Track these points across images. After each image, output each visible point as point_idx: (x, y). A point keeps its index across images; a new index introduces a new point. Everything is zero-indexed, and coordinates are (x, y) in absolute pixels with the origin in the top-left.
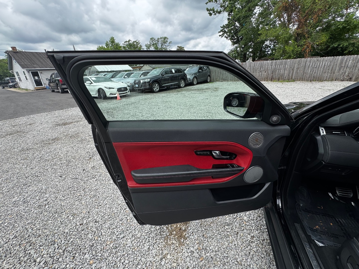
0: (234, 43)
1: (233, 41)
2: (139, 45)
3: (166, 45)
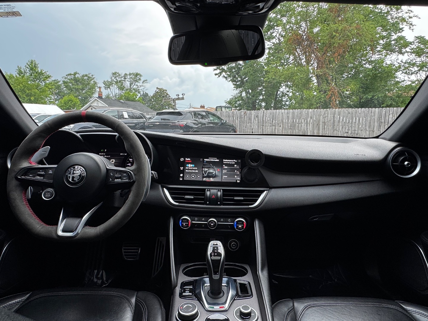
0: (237, 87)
1: (235, 83)
2: (93, 81)
3: (138, 85)
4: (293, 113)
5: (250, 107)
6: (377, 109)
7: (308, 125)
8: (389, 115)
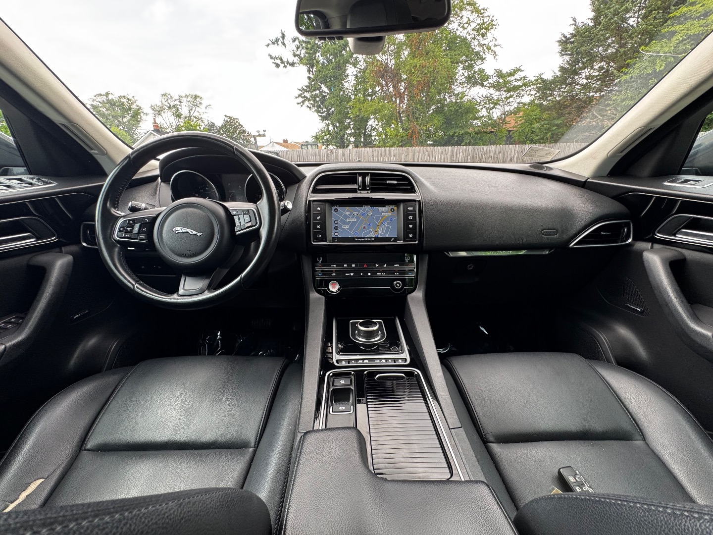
0: (324, 118)
1: (321, 114)
2: (135, 105)
3: (200, 111)
5: (338, 143)
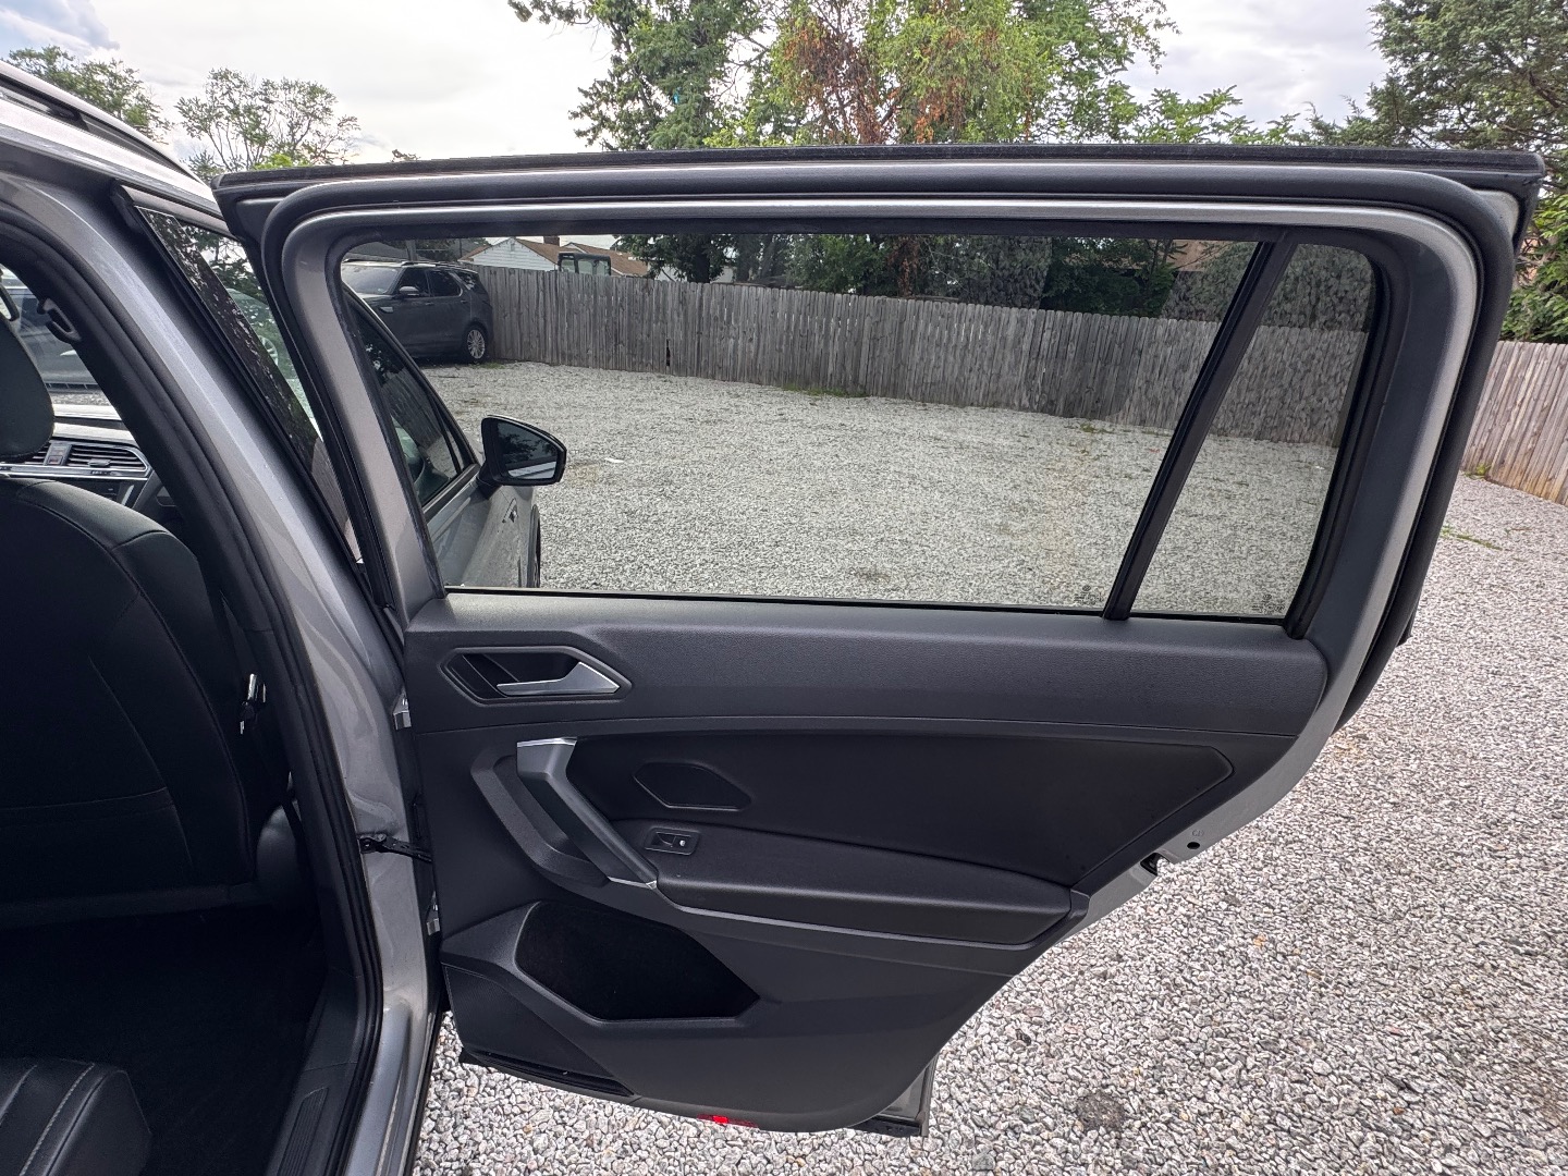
3: (323, 133)
4: (790, 300)
5: (689, 261)
6: (1014, 310)
7: (831, 342)
8: (1044, 331)
